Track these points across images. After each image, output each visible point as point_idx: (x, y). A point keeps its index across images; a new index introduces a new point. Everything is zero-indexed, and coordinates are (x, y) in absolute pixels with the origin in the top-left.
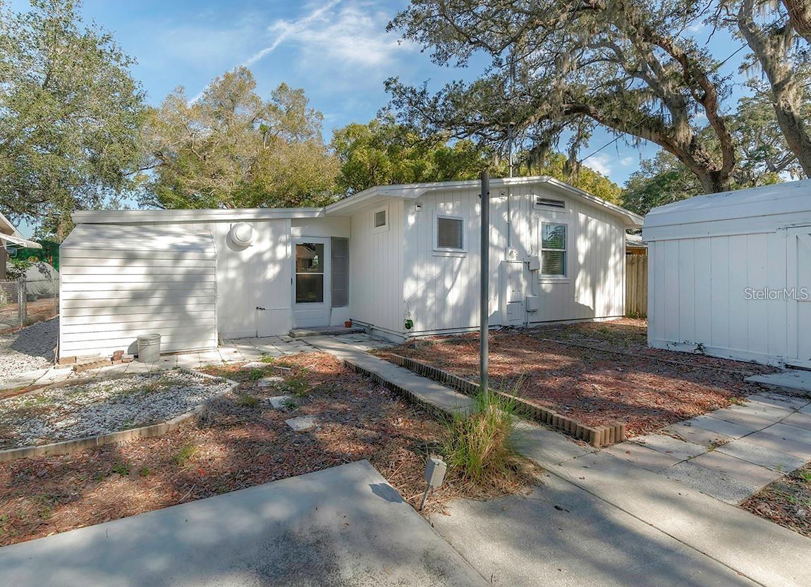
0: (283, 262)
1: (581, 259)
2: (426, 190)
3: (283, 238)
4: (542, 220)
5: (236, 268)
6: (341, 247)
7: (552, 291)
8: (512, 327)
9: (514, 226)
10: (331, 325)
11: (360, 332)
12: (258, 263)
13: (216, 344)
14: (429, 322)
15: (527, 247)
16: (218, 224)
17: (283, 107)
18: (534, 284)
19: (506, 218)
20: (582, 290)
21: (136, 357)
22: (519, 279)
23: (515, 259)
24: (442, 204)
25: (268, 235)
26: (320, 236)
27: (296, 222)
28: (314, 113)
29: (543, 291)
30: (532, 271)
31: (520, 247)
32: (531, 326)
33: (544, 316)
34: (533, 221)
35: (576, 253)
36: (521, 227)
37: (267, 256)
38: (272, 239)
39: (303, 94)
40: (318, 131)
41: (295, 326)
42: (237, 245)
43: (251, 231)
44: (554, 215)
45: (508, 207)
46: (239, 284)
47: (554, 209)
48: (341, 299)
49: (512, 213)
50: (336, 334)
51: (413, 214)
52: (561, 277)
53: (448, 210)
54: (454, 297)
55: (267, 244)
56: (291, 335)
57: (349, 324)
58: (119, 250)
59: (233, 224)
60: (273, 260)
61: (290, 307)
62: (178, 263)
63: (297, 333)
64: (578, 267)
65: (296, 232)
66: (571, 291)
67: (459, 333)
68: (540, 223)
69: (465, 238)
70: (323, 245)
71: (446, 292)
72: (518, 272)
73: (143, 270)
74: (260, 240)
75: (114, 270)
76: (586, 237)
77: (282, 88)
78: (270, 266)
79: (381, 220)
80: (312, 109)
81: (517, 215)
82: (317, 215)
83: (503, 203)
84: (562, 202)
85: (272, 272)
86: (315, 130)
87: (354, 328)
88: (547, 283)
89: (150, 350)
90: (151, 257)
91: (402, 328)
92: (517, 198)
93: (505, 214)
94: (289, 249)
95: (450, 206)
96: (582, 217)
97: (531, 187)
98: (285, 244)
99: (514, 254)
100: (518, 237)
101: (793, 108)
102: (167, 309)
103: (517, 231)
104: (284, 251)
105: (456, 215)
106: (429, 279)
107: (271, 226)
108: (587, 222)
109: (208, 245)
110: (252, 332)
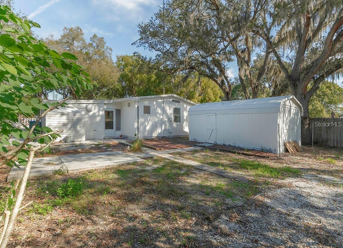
0: (101, 116)
1: (185, 118)
2: (140, 98)
3: (101, 109)
4: (173, 106)
5: (88, 118)
6: (119, 112)
7: (176, 127)
8: (165, 137)
9: (165, 108)
10: (116, 136)
11: (124, 138)
12: (94, 116)
13: (85, 139)
14: (141, 134)
15: (169, 114)
16: (83, 104)
17: (95, 44)
18: (171, 125)
19: (163, 106)
20: (185, 127)
21: (65, 142)
22: (166, 123)
23: (165, 117)
24: (145, 102)
25: (97, 108)
26: (112, 108)
27: (105, 104)
28: (108, 48)
29: (174, 127)
30: (170, 121)
31: (167, 114)
32: (170, 137)
33: (174, 134)
34: (170, 106)
35: (183, 116)
36: (167, 108)
37: (97, 114)
38: (98, 109)
39: (103, 40)
40: (110, 56)
41: (105, 136)
42: (88, 111)
43: (92, 106)
44: (177, 105)
45: (163, 102)
46: (89, 122)
47: (177, 103)
48: (118, 129)
49: (164, 104)
50: (117, 139)
51: (137, 104)
52: (179, 123)
53: (146, 103)
54: (148, 128)
55: (96, 111)
56: (104, 138)
57: (121, 136)
58: (59, 112)
59: (87, 104)
60: (98, 116)
61: (103, 130)
62: (74, 116)
63: (106, 138)
64: (184, 120)
65: (105, 107)
66: (182, 127)
67: (149, 138)
68: (173, 108)
69: (151, 111)
70: (113, 111)
71: (146, 126)
72: (166, 121)
73: (65, 118)
74: (95, 109)
75: (58, 118)
76: (186, 111)
77: (95, 36)
78: (98, 117)
79: (129, 105)
80: (107, 46)
81: (166, 105)
82: (111, 102)
83: (162, 101)
84: (179, 101)
85: (98, 119)
86: (109, 55)
87: (122, 137)
88: (175, 125)
89: (69, 140)
90: (68, 114)
91: (134, 136)
92: (166, 100)
93: (162, 105)
94: (103, 112)
95: (147, 102)
96: (185, 105)
97: (170, 97)
98: (102, 111)
99: (165, 116)
100: (166, 111)
101: (242, 76)
102: (72, 129)
103: (166, 109)
104: (101, 113)
105: (149, 105)
106: (141, 122)
107: (98, 105)
108: (187, 107)
109: (82, 111)
110: (93, 138)
